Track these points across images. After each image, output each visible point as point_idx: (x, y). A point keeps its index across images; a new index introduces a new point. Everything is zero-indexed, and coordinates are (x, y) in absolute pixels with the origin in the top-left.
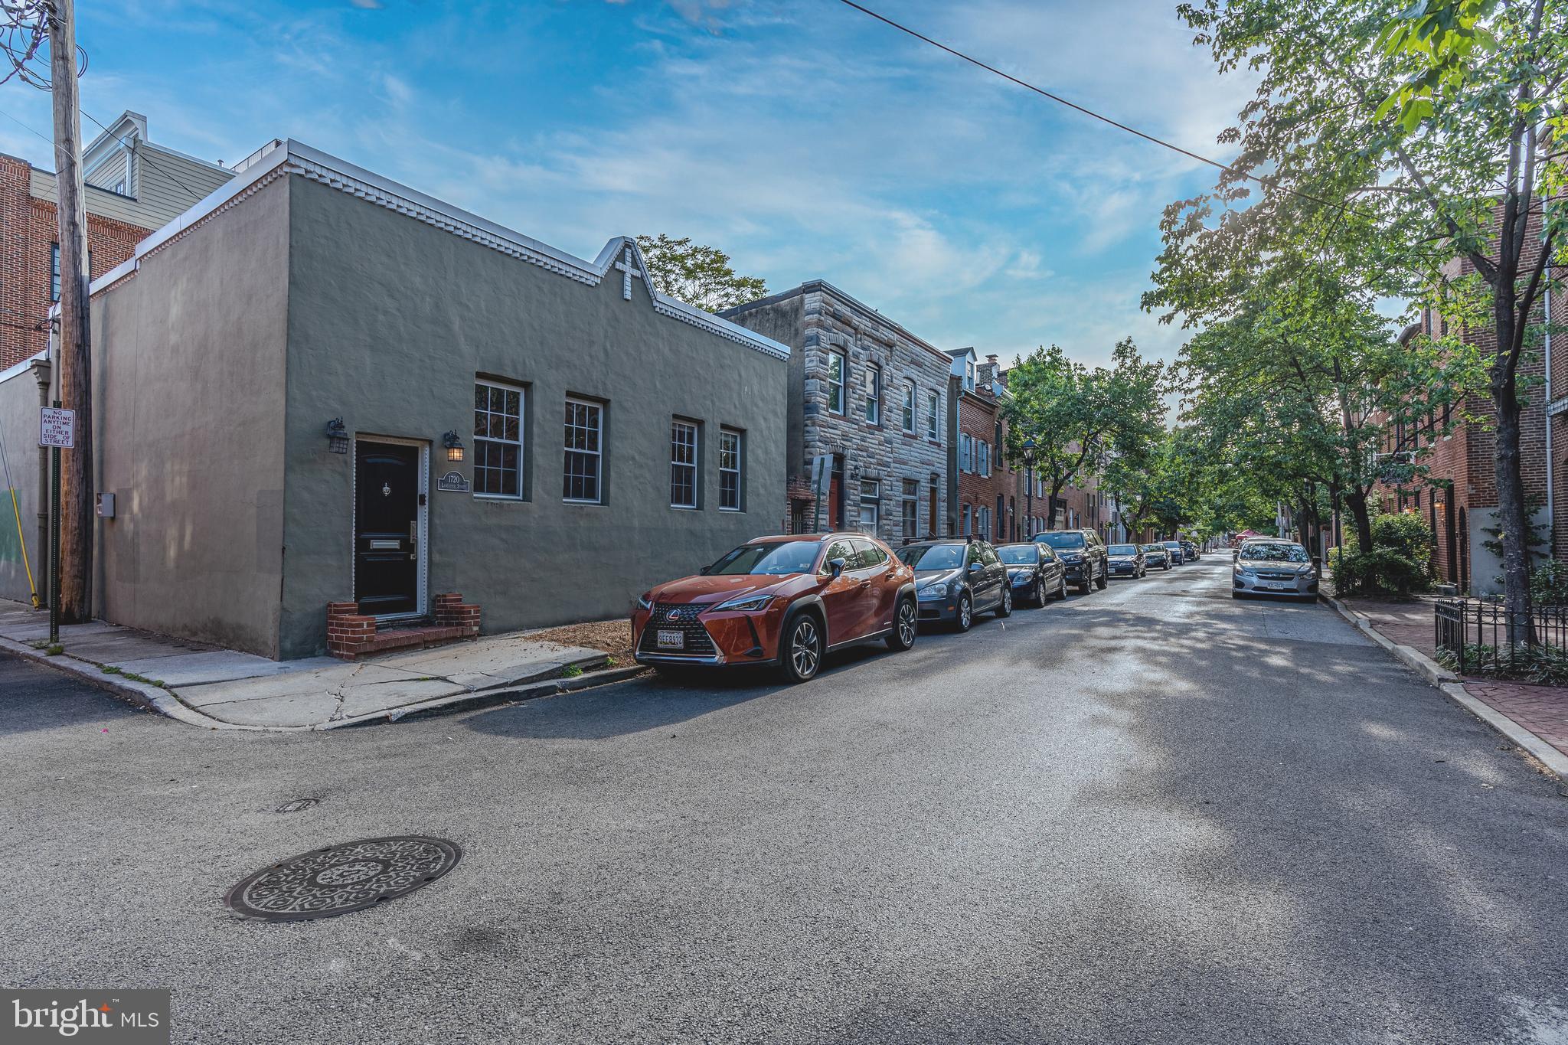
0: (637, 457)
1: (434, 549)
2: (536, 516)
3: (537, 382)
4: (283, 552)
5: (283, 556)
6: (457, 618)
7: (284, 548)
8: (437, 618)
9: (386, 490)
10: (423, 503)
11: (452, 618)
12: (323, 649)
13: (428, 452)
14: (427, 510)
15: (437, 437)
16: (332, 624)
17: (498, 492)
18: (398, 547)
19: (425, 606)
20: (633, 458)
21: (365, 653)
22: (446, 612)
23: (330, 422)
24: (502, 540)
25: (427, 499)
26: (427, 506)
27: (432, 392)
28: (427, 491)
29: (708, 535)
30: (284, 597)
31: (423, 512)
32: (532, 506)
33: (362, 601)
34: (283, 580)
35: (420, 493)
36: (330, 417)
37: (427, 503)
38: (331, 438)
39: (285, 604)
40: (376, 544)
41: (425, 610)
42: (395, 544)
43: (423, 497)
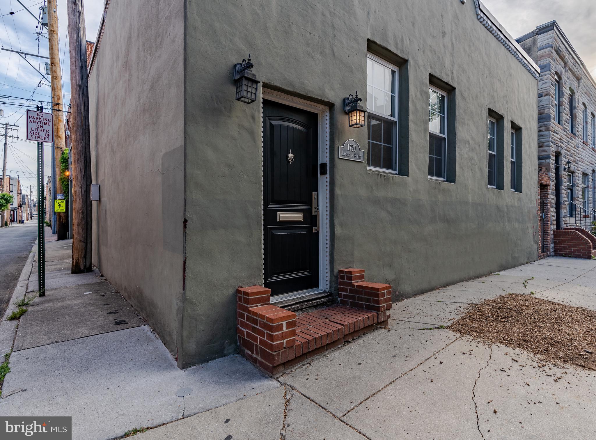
0: (470, 142)
1: (336, 222)
2: (411, 189)
3: (411, 62)
4: (185, 226)
5: (185, 231)
6: (368, 300)
7: (185, 221)
8: (340, 296)
9: (291, 156)
10: (324, 172)
11: (361, 299)
12: (233, 345)
13: (328, 118)
14: (328, 180)
15: (337, 102)
16: (242, 316)
17: (379, 166)
18: (302, 220)
19: (328, 283)
20: (468, 142)
21: (285, 364)
22: (351, 291)
23: (235, 66)
24: (388, 212)
25: (328, 168)
26: (328, 176)
27: (333, 51)
28: (328, 159)
29: (506, 210)
30: (187, 284)
31: (324, 181)
32: (408, 179)
33: (271, 280)
34: (185, 262)
35: (320, 161)
36: (236, 59)
37: (328, 172)
38: (237, 83)
39: (188, 293)
40: (282, 217)
41: (328, 287)
42: (299, 217)
43: (324, 166)
